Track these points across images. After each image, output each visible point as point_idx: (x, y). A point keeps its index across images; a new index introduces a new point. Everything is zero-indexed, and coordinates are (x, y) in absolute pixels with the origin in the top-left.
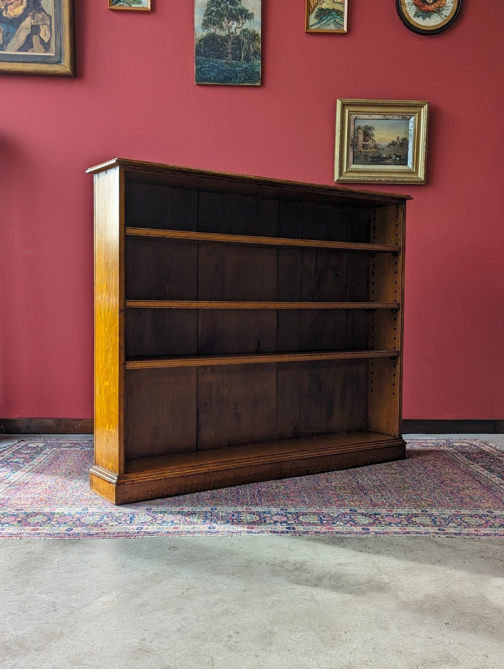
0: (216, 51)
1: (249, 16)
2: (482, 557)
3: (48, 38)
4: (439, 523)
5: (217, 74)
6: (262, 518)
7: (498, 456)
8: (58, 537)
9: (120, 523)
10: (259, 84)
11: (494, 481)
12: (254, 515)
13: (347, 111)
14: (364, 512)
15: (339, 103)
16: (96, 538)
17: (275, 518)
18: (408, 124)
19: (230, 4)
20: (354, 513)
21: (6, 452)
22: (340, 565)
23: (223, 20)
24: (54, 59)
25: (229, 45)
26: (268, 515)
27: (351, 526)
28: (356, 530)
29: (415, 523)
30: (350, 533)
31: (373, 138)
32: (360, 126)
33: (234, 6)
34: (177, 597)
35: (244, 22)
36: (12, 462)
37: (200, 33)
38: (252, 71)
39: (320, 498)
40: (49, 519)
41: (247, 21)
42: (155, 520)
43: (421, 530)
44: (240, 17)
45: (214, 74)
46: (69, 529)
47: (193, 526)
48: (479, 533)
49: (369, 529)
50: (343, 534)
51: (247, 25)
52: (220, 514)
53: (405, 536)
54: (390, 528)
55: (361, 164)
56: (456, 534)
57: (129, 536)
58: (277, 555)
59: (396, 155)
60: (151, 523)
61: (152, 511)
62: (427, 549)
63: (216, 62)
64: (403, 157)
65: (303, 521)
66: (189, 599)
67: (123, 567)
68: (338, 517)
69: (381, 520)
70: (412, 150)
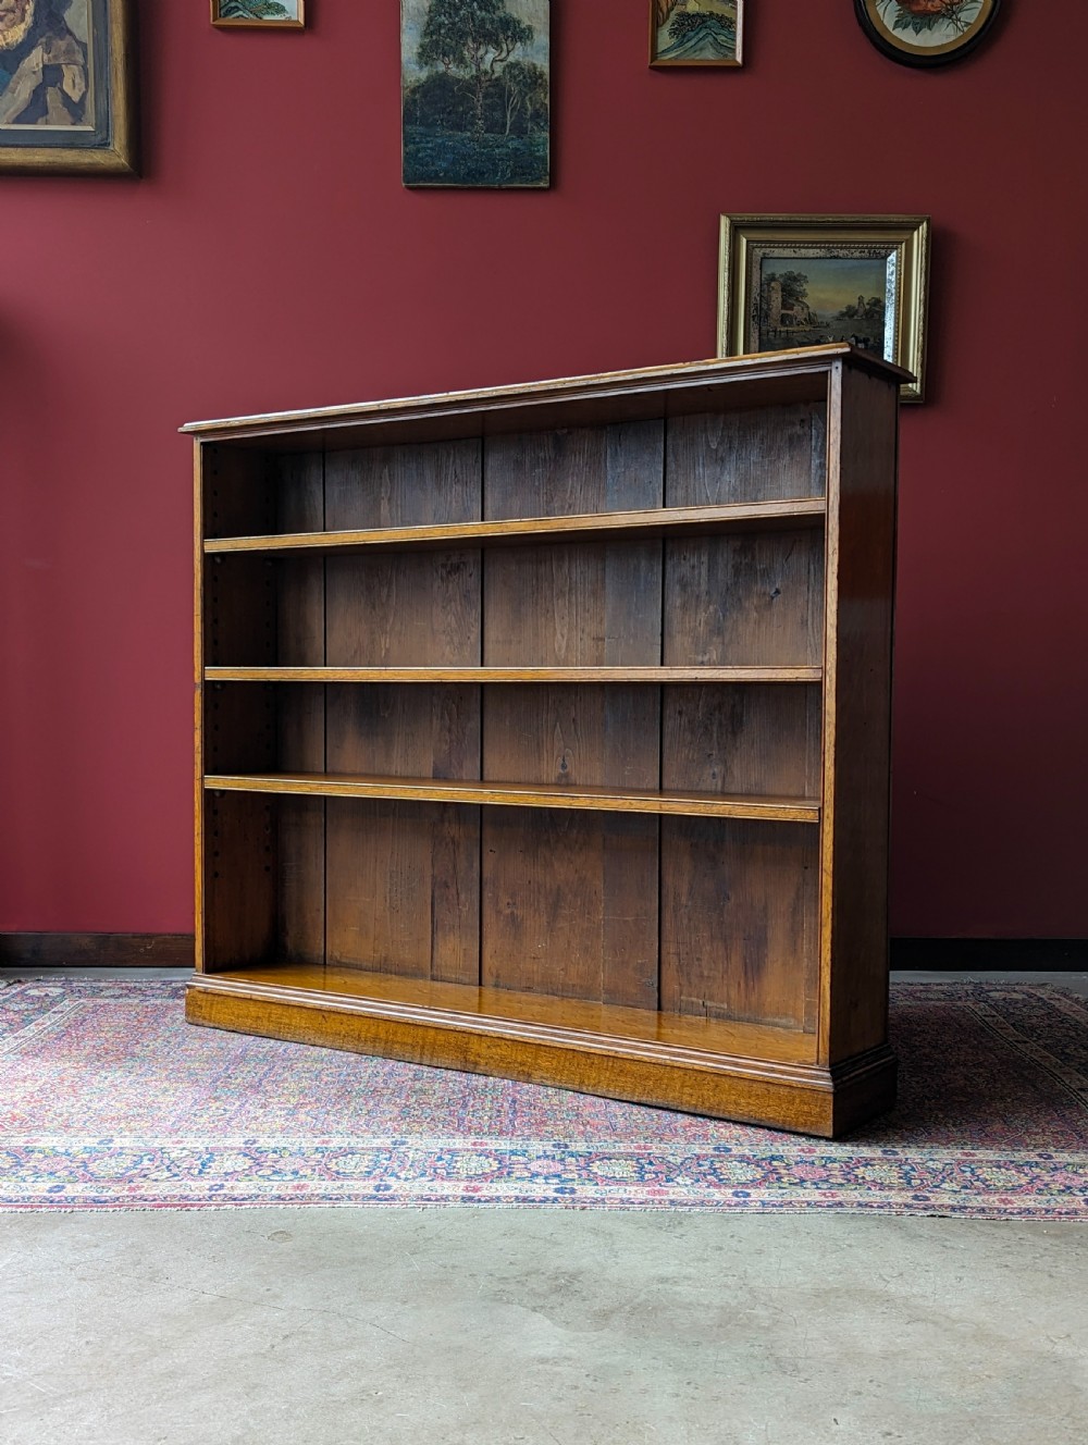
0: (449, 113)
1: (522, 34)
2: (1007, 1266)
3: (80, 94)
4: (919, 1182)
5: (453, 164)
6: (506, 1166)
8: (26, 1207)
9: (175, 1175)
10: (547, 185)
11: (1067, 1082)
12: (487, 1157)
13: (744, 241)
14: (747, 1152)
15: (724, 223)
16: (111, 1210)
17: (534, 1166)
18: (883, 267)
19: (480, 9)
20: (723, 1156)
22: (663, 1280)
23: (464, 45)
24: (92, 138)
25: (479, 100)
26: (520, 1158)
27: (708, 1187)
28: (717, 1197)
29: (860, 1181)
30: (702, 1203)
31: (805, 300)
32: (773, 274)
33: (489, 11)
34: (256, 1354)
35: (511, 47)
37: (414, 73)
38: (531, 155)
39: (652, 1120)
40: (18, 1164)
41: (519, 44)
42: (258, 1168)
43: (872, 1199)
44: (501, 36)
45: (444, 165)
46: (56, 1187)
47: (338, 1183)
48: (1010, 1206)
49: (748, 1195)
50: (686, 1205)
51: (518, 54)
52: (411, 1155)
53: (832, 1211)
54: (801, 1191)
56: (953, 1209)
57: (186, 1205)
58: (519, 1256)
59: (856, 338)
60: (247, 1175)
61: (257, 1145)
62: (876, 1245)
63: (450, 136)
64: (871, 342)
65: (600, 1173)
66: (283, 1361)
67: (151, 1279)
68: (682, 1164)
69: (783, 1172)
70: (892, 326)
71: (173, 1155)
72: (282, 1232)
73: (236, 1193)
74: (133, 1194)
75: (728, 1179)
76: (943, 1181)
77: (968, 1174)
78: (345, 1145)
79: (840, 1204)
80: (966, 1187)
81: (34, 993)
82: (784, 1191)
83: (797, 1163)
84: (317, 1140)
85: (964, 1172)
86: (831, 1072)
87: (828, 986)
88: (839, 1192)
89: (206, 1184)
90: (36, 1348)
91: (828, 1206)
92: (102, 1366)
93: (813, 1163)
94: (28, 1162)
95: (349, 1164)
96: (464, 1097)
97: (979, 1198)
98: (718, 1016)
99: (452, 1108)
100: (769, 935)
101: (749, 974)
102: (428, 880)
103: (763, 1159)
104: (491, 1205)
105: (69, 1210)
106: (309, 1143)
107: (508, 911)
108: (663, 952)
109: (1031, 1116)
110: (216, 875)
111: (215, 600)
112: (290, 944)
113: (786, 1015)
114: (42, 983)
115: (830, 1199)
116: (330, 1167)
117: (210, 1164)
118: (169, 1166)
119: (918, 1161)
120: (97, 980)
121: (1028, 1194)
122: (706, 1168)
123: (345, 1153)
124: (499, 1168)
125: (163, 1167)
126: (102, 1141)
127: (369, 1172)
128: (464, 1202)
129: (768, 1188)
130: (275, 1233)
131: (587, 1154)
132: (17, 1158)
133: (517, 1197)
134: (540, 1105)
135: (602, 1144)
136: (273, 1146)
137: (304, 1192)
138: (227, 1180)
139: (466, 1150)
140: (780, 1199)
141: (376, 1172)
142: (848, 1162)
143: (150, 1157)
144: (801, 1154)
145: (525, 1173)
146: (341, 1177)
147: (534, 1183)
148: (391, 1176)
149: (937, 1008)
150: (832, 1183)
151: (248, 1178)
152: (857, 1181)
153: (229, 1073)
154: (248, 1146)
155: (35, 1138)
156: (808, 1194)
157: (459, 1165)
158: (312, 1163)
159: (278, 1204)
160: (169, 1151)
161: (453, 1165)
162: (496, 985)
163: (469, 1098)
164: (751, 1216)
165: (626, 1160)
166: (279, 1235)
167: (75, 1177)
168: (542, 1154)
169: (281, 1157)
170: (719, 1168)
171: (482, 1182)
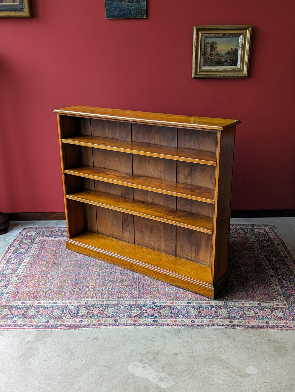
2: (247, 348)
4: (231, 315)
5: (119, 12)
7: (277, 244)
8: (42, 329)
9: (72, 316)
10: (146, 18)
11: (268, 272)
12: (138, 308)
13: (200, 34)
14: (194, 304)
15: (195, 29)
16: (60, 329)
17: (148, 312)
18: (239, 39)
20: (189, 306)
21: (16, 242)
22: (176, 354)
24: (19, 7)
26: (145, 308)
28: (188, 323)
30: (184, 325)
31: (216, 49)
32: (208, 42)
34: (95, 382)
36: (19, 253)
38: (141, 9)
39: (174, 291)
42: (89, 313)
43: (220, 323)
45: (117, 12)
46: (47, 321)
47: (107, 319)
48: (250, 324)
49: (194, 322)
50: (181, 326)
52: (121, 308)
53: (211, 328)
54: (205, 320)
55: (209, 66)
56: (238, 326)
58: (146, 346)
59: (230, 60)
60: (87, 316)
61: (88, 304)
62: (220, 340)
63: (118, 4)
64: (234, 61)
65: (163, 314)
66: (100, 384)
67: (71, 356)
68: (180, 309)
69: (202, 312)
70: (240, 56)
71: (70, 308)
72: (96, 338)
73: (86, 323)
74: (64, 324)
75: (190, 315)
76: (236, 315)
77: (242, 311)
78: (107, 304)
79: (213, 325)
80: (241, 317)
81: (29, 234)
82: (202, 320)
83: (205, 308)
84: (101, 301)
85: (241, 311)
86: (214, 286)
87: (213, 269)
88: (214, 320)
89: (79, 320)
90: (52, 380)
91: (211, 326)
92: (65, 386)
93: (209, 308)
94: (39, 311)
95: (109, 311)
96: (132, 282)
97: (244, 321)
98: (189, 260)
99: (130, 287)
100: (201, 245)
101: (196, 251)
102: (121, 219)
103: (198, 307)
104: (140, 327)
105: (51, 330)
106: (99, 303)
107: (140, 229)
108: (177, 244)
109: (258, 287)
110: (71, 216)
111: (65, 153)
112: (89, 228)
113: (205, 262)
114: (30, 229)
115: (212, 323)
116: (104, 312)
117: (79, 312)
118: (70, 313)
119: (232, 307)
120: (43, 228)
121: (254, 320)
122: (185, 311)
123: (107, 307)
124: (141, 312)
125: (69, 313)
126: (54, 303)
127: (113, 315)
128: (134, 326)
129: (199, 319)
130: (95, 338)
131: (160, 306)
132: (37, 310)
133: (145, 324)
134: (149, 285)
135: (163, 301)
136: (91, 304)
137: (100, 323)
138: (83, 318)
139: (133, 305)
140: (201, 323)
141: (114, 315)
142: (216, 307)
143: (65, 309)
144: (206, 304)
145: (146, 314)
146: (107, 317)
147: (149, 318)
148: (118, 316)
149: (242, 237)
150: (212, 316)
151: (87, 317)
152: (218, 315)
153: (79, 272)
154: (86, 304)
155: (40, 302)
156: (207, 321)
157: (132, 311)
158: (100, 311)
159: (95, 327)
160: (69, 306)
161: (131, 311)
162: (138, 244)
163: (133, 283)
164: (195, 329)
165: (168, 308)
166: (96, 339)
167: (50, 317)
168: (150, 306)
169: (94, 309)
170: (188, 311)
171: (137, 318)
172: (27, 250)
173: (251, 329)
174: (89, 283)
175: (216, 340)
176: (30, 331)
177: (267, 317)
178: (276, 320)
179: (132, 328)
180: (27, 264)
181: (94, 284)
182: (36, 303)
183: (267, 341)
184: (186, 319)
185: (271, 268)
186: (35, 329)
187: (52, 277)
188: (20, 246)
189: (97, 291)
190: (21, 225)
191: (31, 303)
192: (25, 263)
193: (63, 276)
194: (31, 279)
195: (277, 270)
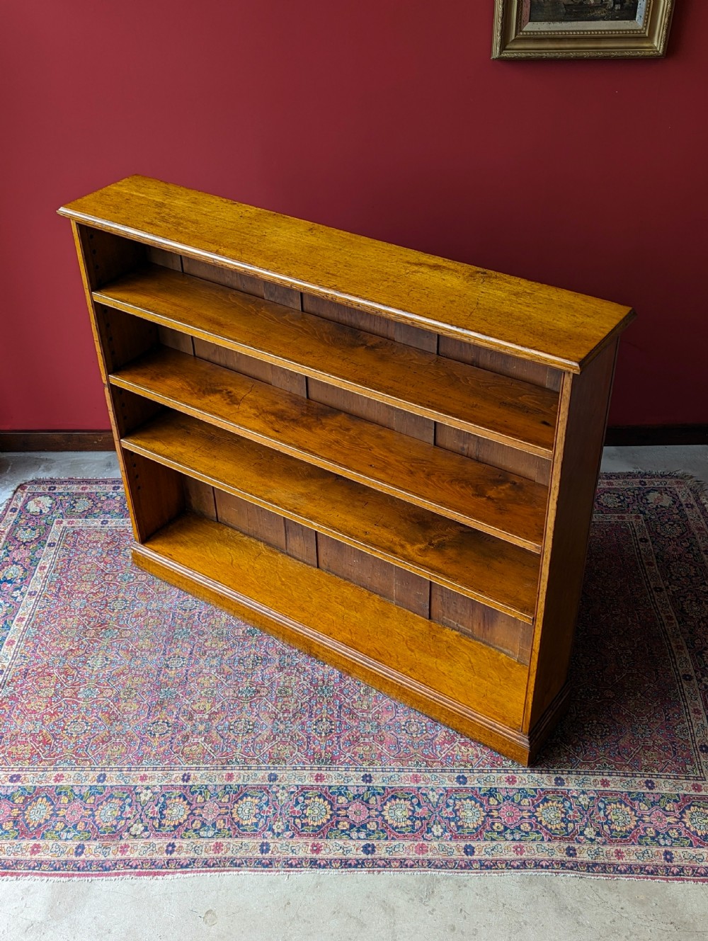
4: (573, 826)
6: (335, 813)
9: (146, 829)
11: (679, 663)
12: (325, 799)
14: (476, 783)
17: (352, 812)
20: (462, 790)
26: (344, 798)
28: (456, 855)
29: (539, 827)
39: (422, 733)
40: (55, 813)
42: (193, 817)
43: (544, 855)
46: (79, 847)
47: (240, 840)
48: (621, 861)
49: (473, 851)
50: (437, 867)
52: (280, 798)
53: (518, 874)
54: (504, 844)
60: (187, 830)
61: (190, 783)
65: (390, 822)
68: (437, 803)
71: (142, 797)
72: (210, 910)
73: (183, 855)
74: (124, 857)
75: (462, 827)
76: (586, 826)
77: (602, 812)
78: (240, 782)
79: (524, 864)
80: (598, 834)
81: (32, 507)
83: (504, 801)
84: (225, 773)
85: (600, 809)
86: (529, 739)
88: (525, 845)
89: (164, 843)
91: (518, 868)
93: (513, 801)
94: (59, 810)
95: (246, 811)
96: (310, 700)
98: (466, 634)
99: (303, 719)
101: (486, 621)
103: (485, 795)
104: (327, 871)
105: (90, 879)
106: (220, 778)
108: (433, 592)
109: (650, 720)
111: (108, 325)
112: (194, 505)
113: (506, 647)
114: (36, 486)
115: (519, 857)
116: (234, 816)
117: (164, 812)
118: (141, 815)
119: (575, 794)
120: (71, 481)
121: (633, 844)
122: (450, 809)
123: (241, 794)
124: (331, 815)
125: (138, 816)
126: (99, 777)
127: (256, 824)
128: (311, 867)
129: (485, 840)
130: (207, 913)
131: (382, 791)
132: (53, 804)
133: (341, 860)
134: (355, 711)
135: (392, 774)
136: (199, 783)
137: (220, 854)
138: (175, 837)
139: (312, 787)
140: (491, 858)
141: (261, 825)
142: (534, 796)
143: (129, 800)
144: (507, 785)
145: (346, 823)
146: (241, 832)
147: (351, 838)
148: (269, 830)
149: (612, 525)
150: (522, 831)
151: (187, 834)
152: (536, 827)
153: (167, 657)
154: (185, 783)
155: (60, 773)
156: (506, 849)
157: (308, 812)
158: (224, 811)
159: (207, 871)
160: (139, 791)
161: (305, 812)
162: (328, 570)
163: (313, 702)
164: (473, 878)
165: (405, 799)
166: (210, 915)
167: (89, 832)
168: (356, 793)
169: (205, 801)
170: (458, 810)
171: (321, 838)
172: (29, 569)
173: (623, 879)
174: (194, 703)
175: (528, 920)
176: (32, 885)
177: (668, 835)
178: (691, 845)
179: (307, 876)
180: (27, 625)
181: (208, 706)
182: (49, 780)
183: (664, 927)
184: (451, 839)
185: (685, 648)
186: (46, 878)
187: (94, 677)
188: (8, 556)
189: (214, 733)
190: (11, 471)
191: (36, 779)
192: (21, 619)
193: (124, 674)
194: (37, 682)
195: (701, 653)
